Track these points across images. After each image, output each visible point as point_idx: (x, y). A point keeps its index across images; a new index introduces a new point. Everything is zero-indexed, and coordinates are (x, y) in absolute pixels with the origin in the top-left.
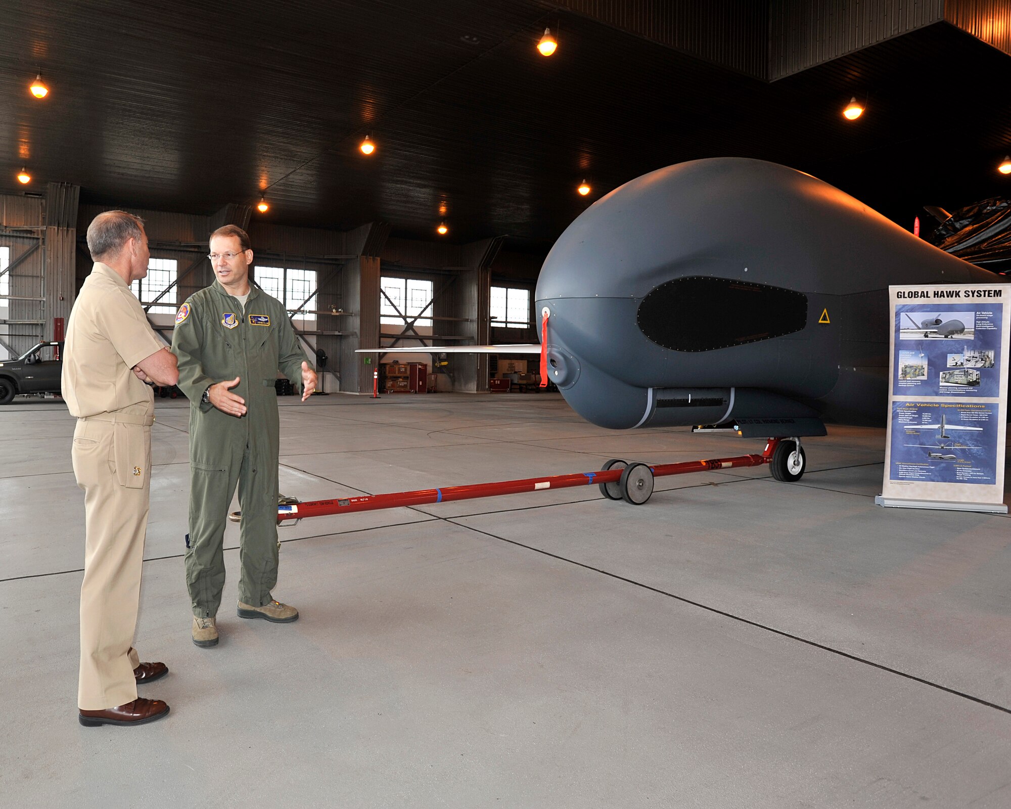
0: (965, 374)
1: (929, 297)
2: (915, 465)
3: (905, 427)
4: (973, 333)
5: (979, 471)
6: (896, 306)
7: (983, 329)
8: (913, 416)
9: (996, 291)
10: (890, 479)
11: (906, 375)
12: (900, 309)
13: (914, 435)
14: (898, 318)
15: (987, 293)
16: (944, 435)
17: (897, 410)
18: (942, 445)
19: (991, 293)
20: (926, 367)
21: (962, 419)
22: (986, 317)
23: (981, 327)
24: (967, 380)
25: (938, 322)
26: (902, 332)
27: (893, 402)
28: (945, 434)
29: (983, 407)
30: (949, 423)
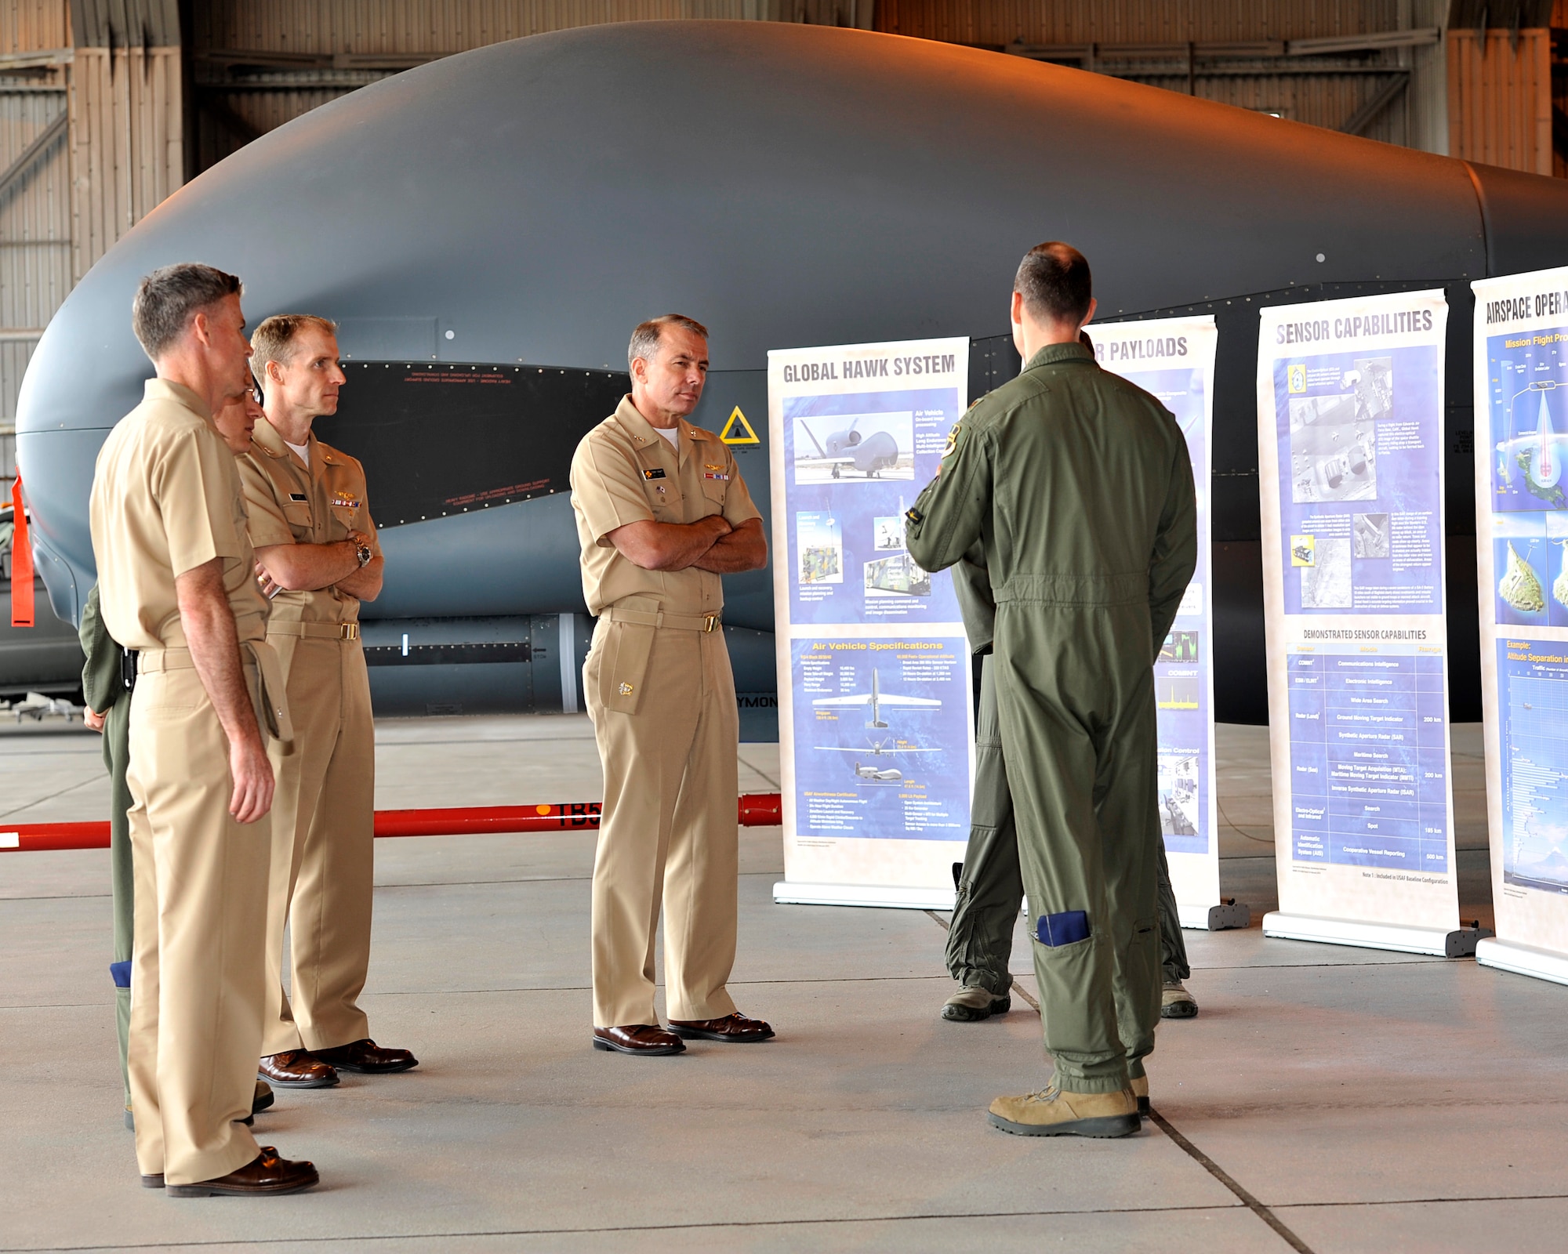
0: (904, 567)
1: (836, 377)
2: (835, 798)
3: (816, 702)
4: (911, 463)
5: (939, 809)
6: (784, 401)
7: (929, 452)
8: (825, 674)
9: (946, 356)
10: (798, 834)
11: (809, 573)
12: (792, 409)
13: (829, 721)
14: (790, 432)
15: (930, 361)
16: (878, 720)
17: (800, 660)
18: (877, 746)
19: (938, 364)
20: (839, 550)
21: (905, 679)
22: (933, 422)
23: (926, 449)
24: (908, 581)
25: (854, 438)
26: (798, 467)
27: (793, 641)
28: (881, 717)
29: (940, 646)
30: (886, 690)
